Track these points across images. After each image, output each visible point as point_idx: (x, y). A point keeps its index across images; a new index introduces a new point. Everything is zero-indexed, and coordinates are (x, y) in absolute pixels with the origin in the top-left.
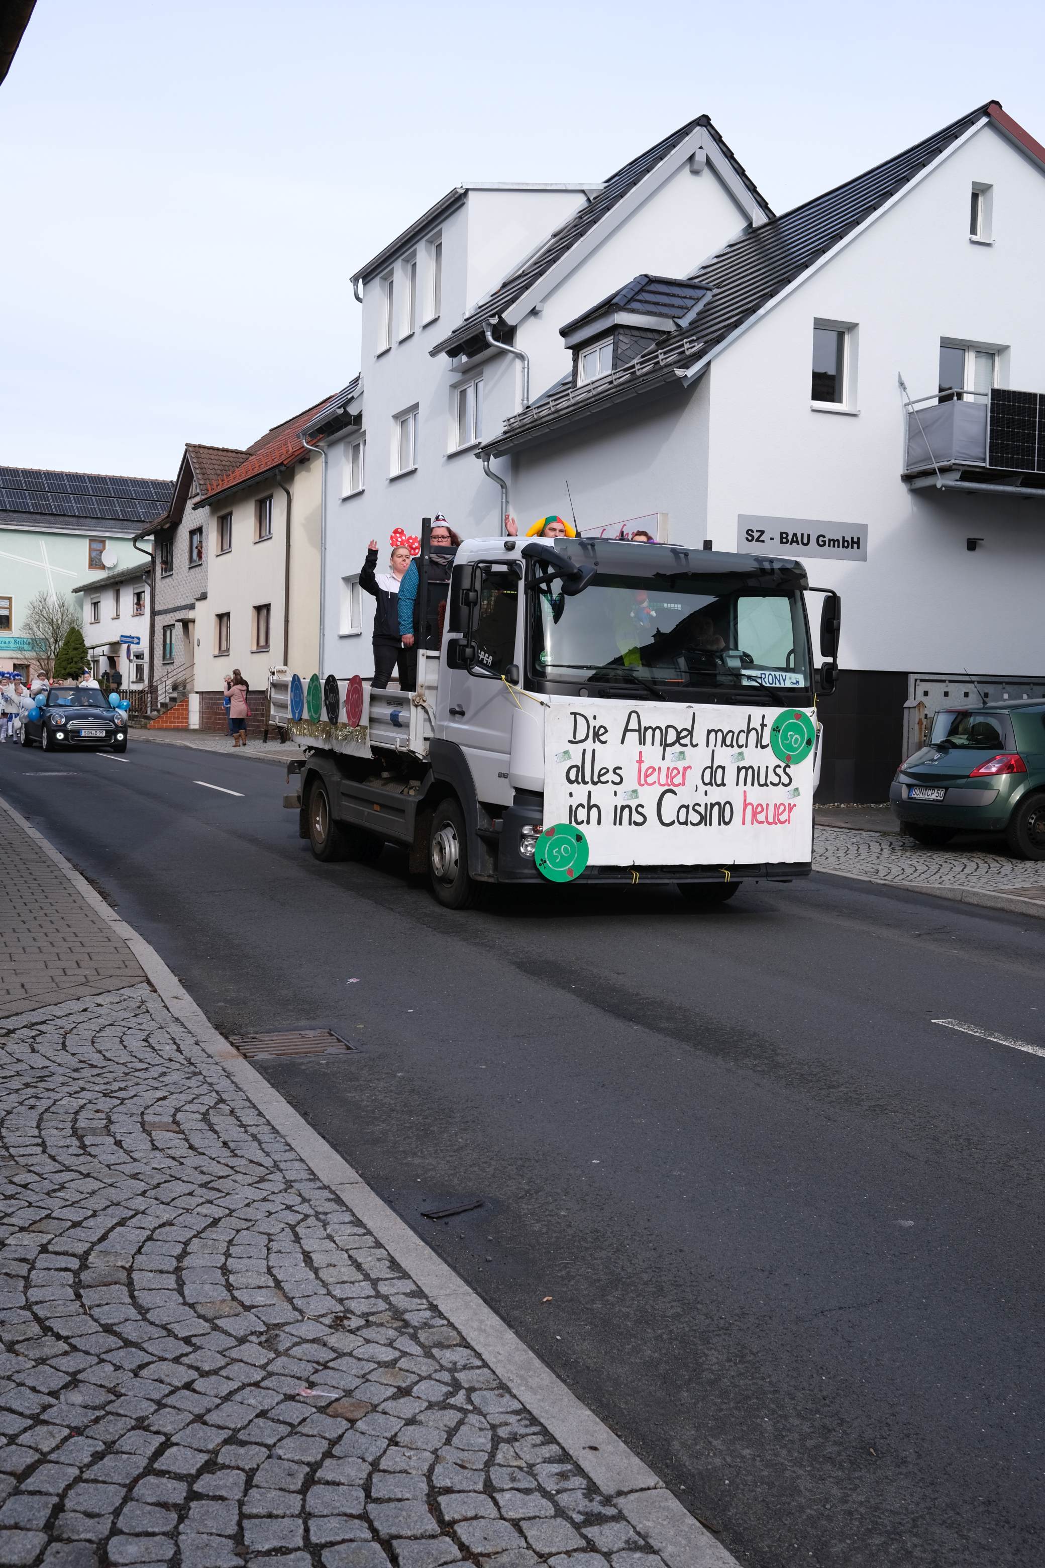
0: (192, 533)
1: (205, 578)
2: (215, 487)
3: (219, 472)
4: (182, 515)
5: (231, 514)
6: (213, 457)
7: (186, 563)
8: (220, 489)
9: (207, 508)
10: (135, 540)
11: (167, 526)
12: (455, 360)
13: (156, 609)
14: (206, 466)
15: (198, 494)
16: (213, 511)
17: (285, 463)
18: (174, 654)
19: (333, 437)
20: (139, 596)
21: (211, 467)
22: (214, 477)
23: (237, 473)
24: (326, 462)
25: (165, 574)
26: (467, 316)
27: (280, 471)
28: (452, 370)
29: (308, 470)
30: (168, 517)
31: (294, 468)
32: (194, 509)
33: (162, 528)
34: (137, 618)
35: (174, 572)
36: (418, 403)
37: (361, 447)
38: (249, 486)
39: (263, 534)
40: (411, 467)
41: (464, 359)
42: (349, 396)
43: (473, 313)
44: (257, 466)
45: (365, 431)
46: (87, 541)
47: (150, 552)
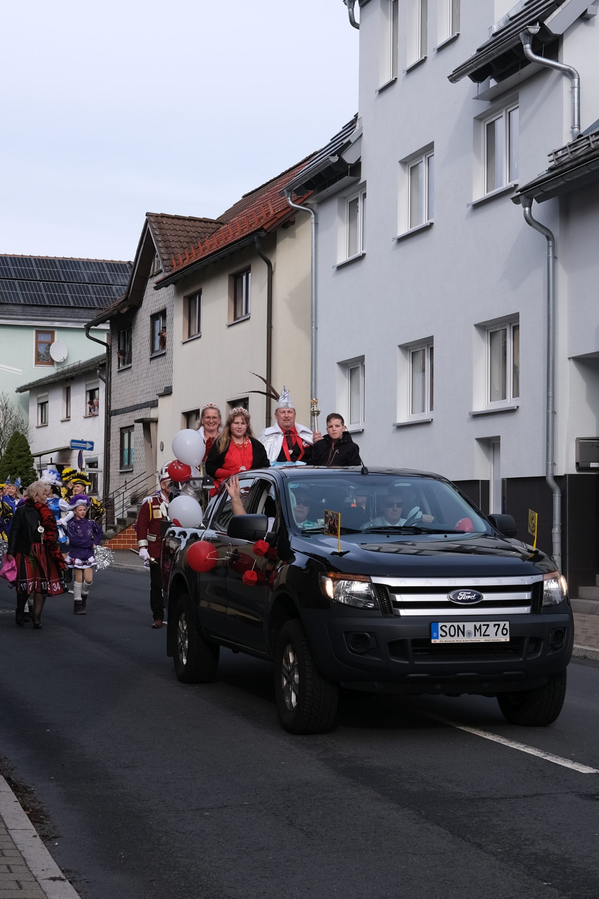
0: (154, 317)
1: (170, 370)
2: (181, 261)
3: (185, 245)
4: (142, 296)
5: (199, 293)
6: (177, 227)
7: (147, 354)
8: (186, 263)
9: (172, 287)
10: (88, 329)
11: (125, 310)
12: (481, 85)
13: (112, 409)
14: (171, 238)
15: (161, 271)
16: (179, 291)
17: (265, 227)
18: (132, 461)
19: (324, 193)
20: (92, 394)
21: (176, 239)
22: (180, 251)
23: (207, 244)
24: (316, 224)
25: (122, 367)
26: (495, 29)
27: (260, 238)
28: (477, 98)
29: (293, 236)
30: (125, 300)
31: (276, 232)
32: (156, 288)
33: (119, 312)
34: (91, 419)
35: (133, 364)
36: (433, 143)
37: (360, 204)
38: (222, 259)
39: (239, 315)
40: (425, 222)
41: (493, 83)
42: (345, 141)
43: (502, 25)
44: (231, 233)
45: (365, 182)
46: (34, 332)
47: (105, 341)
